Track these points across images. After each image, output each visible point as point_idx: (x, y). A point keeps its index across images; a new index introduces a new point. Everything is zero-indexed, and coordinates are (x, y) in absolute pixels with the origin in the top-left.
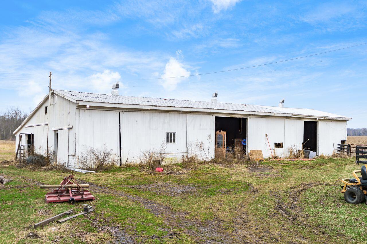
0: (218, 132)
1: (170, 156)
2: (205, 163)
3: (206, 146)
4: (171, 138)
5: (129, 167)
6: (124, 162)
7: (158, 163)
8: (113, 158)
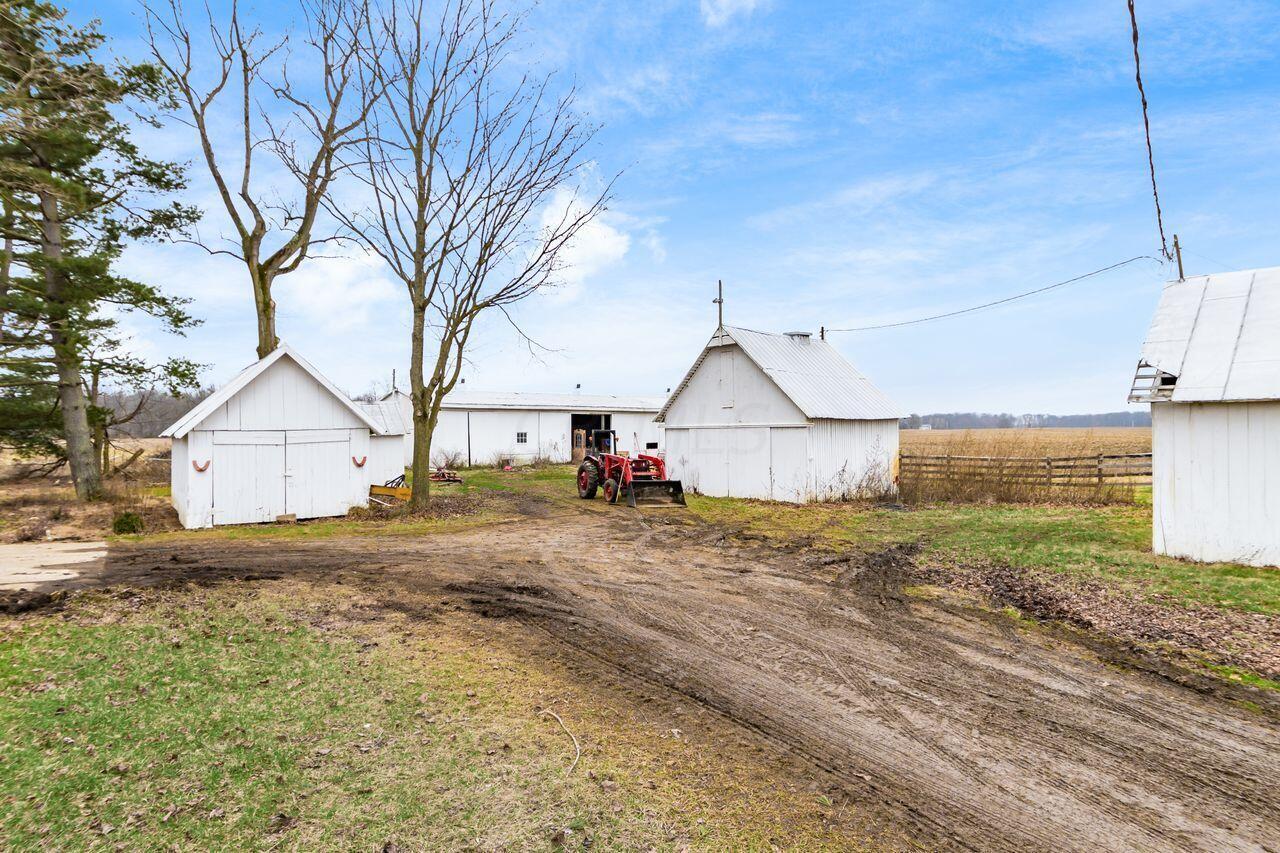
0: (576, 431)
1: (520, 457)
2: (558, 464)
3: (560, 446)
4: (522, 438)
5: (477, 467)
6: (472, 463)
7: (507, 462)
8: (463, 459)
